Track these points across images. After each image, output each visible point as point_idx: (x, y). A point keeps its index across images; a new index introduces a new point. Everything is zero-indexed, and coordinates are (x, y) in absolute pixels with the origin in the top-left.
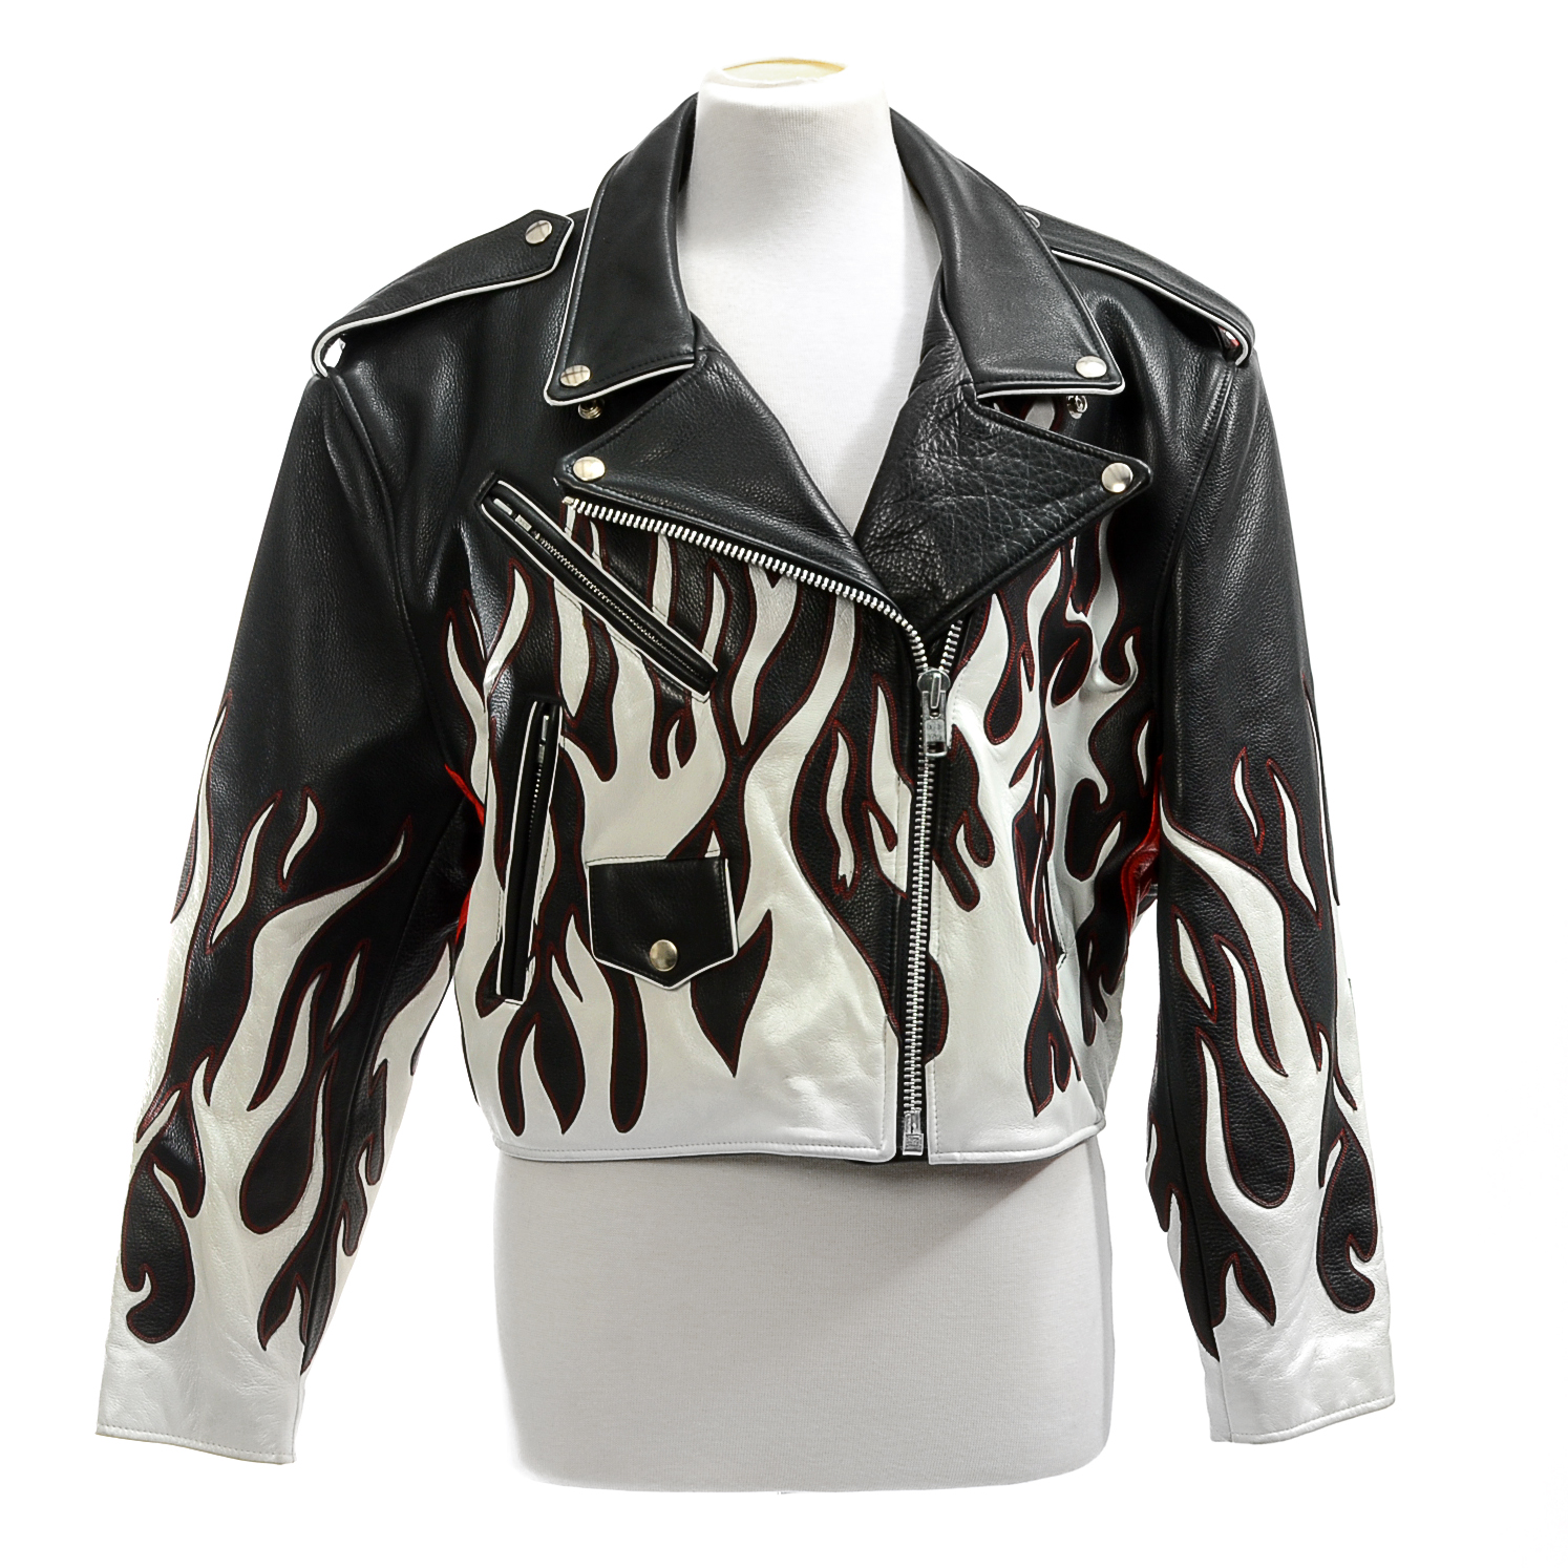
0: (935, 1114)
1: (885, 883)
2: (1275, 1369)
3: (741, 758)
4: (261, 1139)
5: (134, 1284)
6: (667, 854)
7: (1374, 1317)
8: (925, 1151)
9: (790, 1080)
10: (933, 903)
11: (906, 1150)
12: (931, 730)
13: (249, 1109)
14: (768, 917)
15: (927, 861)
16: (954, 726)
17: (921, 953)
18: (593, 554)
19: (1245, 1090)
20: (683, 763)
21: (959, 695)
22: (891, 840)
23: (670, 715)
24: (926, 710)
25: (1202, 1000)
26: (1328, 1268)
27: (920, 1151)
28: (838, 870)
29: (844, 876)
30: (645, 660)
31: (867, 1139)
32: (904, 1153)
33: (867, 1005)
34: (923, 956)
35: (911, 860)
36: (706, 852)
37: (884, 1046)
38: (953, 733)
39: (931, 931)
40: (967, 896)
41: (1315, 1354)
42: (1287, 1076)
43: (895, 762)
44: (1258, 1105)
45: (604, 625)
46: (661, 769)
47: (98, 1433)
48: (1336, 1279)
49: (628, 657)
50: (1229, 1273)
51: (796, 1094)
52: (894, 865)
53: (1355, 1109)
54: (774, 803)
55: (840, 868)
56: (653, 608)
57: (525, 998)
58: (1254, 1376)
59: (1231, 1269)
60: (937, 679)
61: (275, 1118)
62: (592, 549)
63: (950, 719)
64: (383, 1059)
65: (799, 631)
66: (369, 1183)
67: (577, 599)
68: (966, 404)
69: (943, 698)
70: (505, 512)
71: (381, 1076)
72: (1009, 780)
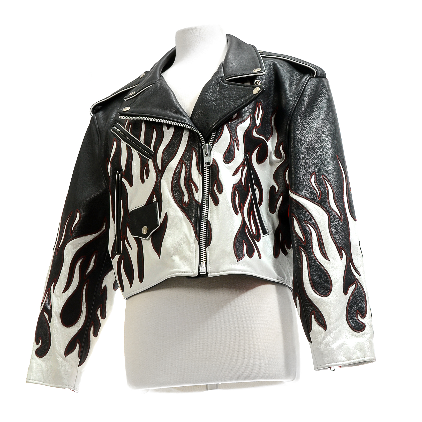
0: (209, 262)
1: (197, 202)
2: (327, 345)
3: (160, 173)
4: (66, 301)
5: (37, 343)
6: (145, 203)
7: (365, 334)
8: (207, 273)
9: (172, 257)
10: (209, 206)
11: (201, 272)
12: (206, 160)
13: (63, 293)
14: (166, 213)
15: (208, 195)
16: (213, 158)
17: (205, 219)
18: (129, 131)
19: (315, 264)
20: (147, 179)
21: (215, 151)
22: (197, 190)
23: (144, 165)
24: (204, 154)
25: (301, 239)
26: (350, 319)
27: (205, 273)
28: (184, 200)
29: (186, 201)
30: (139, 154)
31: (191, 271)
32: (201, 273)
33: (190, 233)
34: (206, 220)
35: (203, 195)
36: (153, 200)
37: (194, 245)
38: (213, 160)
39: (209, 213)
40: (216, 202)
41: (344, 343)
42: (329, 260)
43: (197, 169)
44: (320, 268)
45: (131, 148)
46: (143, 181)
47: (27, 382)
48: (353, 323)
49: (135, 153)
50: (312, 316)
51: (173, 261)
52: (198, 197)
53: (360, 276)
54: (168, 184)
55: (185, 199)
56: (141, 141)
57: (121, 253)
58: (321, 347)
60: (207, 145)
61: (70, 295)
62: (129, 130)
63: (212, 157)
64: (105, 285)
65: (174, 140)
66: (102, 318)
67: (126, 143)
68: (221, 82)
69: (209, 151)
70: (115, 129)
71: (105, 290)
72: (232, 174)
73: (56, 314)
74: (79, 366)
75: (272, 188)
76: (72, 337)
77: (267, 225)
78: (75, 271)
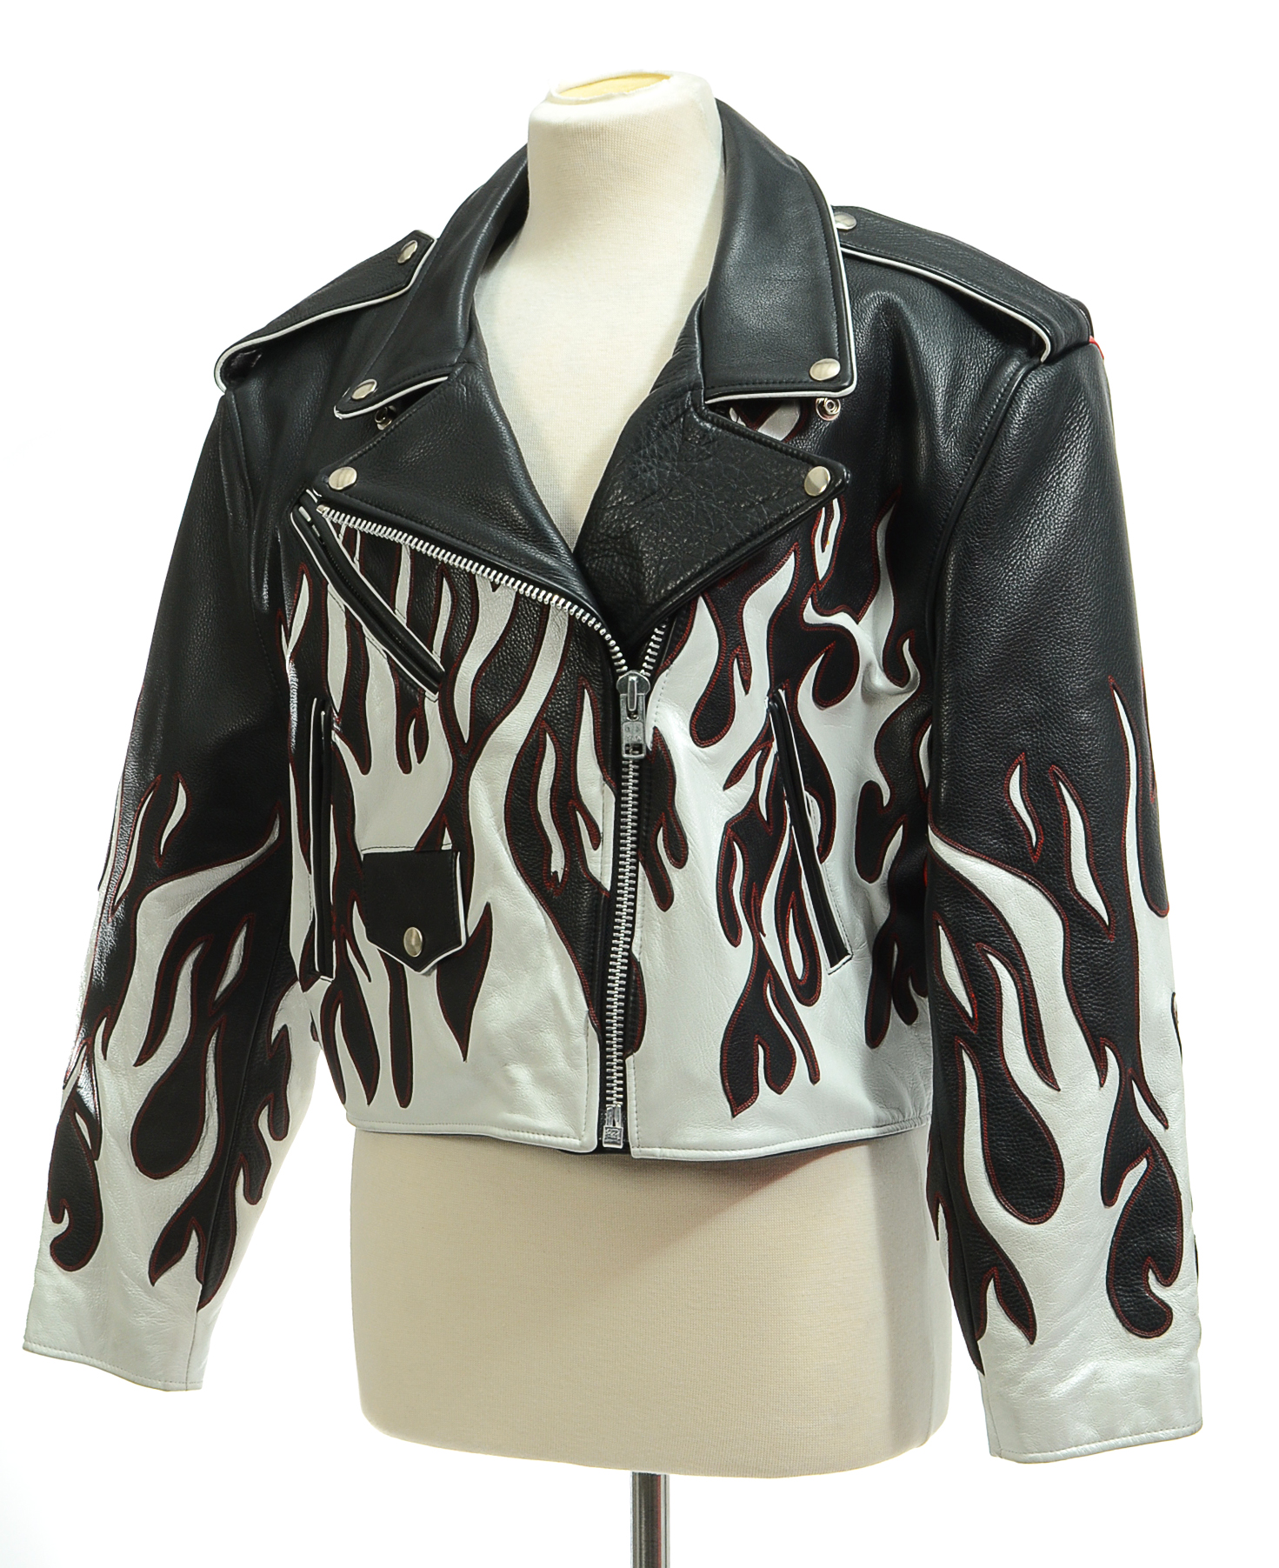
0: (635, 1109)
1: (596, 884)
2: (1035, 1389)
3: (466, 755)
4: (147, 1093)
5: (57, 1218)
6: (415, 845)
7: (1170, 1343)
8: (627, 1145)
9: (507, 1067)
10: (638, 903)
11: (606, 1143)
12: (630, 733)
13: (136, 1065)
14: (488, 906)
15: (634, 860)
16: (655, 728)
17: (624, 950)
18: (355, 559)
19: (1009, 1102)
20: (420, 762)
21: (662, 697)
22: (596, 840)
23: (409, 709)
24: (624, 712)
25: (963, 1009)
26: (1120, 1290)
27: (620, 1144)
28: (550, 867)
29: (556, 872)
30: (389, 658)
31: (572, 1132)
32: (605, 1146)
33: (572, 999)
34: (626, 954)
35: (616, 859)
36: (442, 845)
37: (586, 1042)
38: (654, 734)
39: (636, 929)
40: (664, 897)
41: (1095, 1377)
42: (1059, 1090)
43: (599, 762)
44: (1025, 1118)
45: (361, 626)
46: (406, 766)
47: (24, 1348)
48: (1129, 1301)
49: (376, 652)
50: (990, 1287)
51: (512, 1082)
52: (599, 863)
53: (1166, 1127)
54: (492, 799)
55: (552, 865)
56: (396, 611)
57: (334, 976)
58: (1015, 1393)
59: (992, 1283)
60: (633, 682)
61: (161, 1074)
62: (355, 556)
63: (651, 722)
64: (283, 1024)
65: (515, 635)
66: (274, 1139)
67: (342, 602)
68: (692, 409)
69: (642, 702)
70: (306, 520)
71: (282, 1040)
72: (724, 782)
73: (114, 1137)
74: (199, 1309)
75: (870, 790)
76: (174, 1212)
77: (847, 924)
78: (178, 993)
